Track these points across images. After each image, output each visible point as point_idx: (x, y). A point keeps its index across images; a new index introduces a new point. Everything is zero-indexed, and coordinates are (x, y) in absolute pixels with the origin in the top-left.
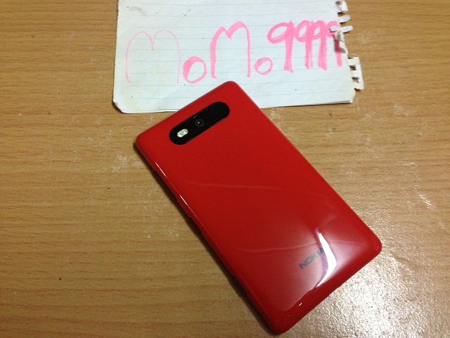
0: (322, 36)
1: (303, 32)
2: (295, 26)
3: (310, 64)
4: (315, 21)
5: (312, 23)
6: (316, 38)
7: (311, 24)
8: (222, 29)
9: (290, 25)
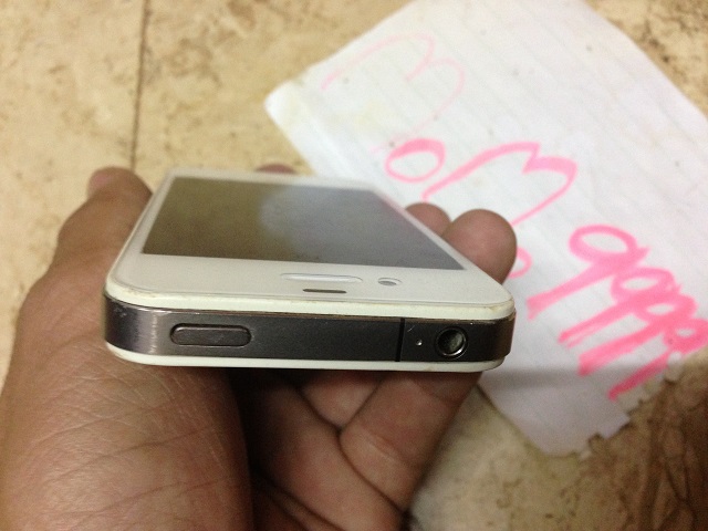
0: (657, 326)
1: (638, 284)
2: (644, 263)
3: (572, 338)
4: (684, 291)
5: (675, 290)
6: (643, 314)
7: (669, 288)
8: (534, 147)
9: (635, 252)
